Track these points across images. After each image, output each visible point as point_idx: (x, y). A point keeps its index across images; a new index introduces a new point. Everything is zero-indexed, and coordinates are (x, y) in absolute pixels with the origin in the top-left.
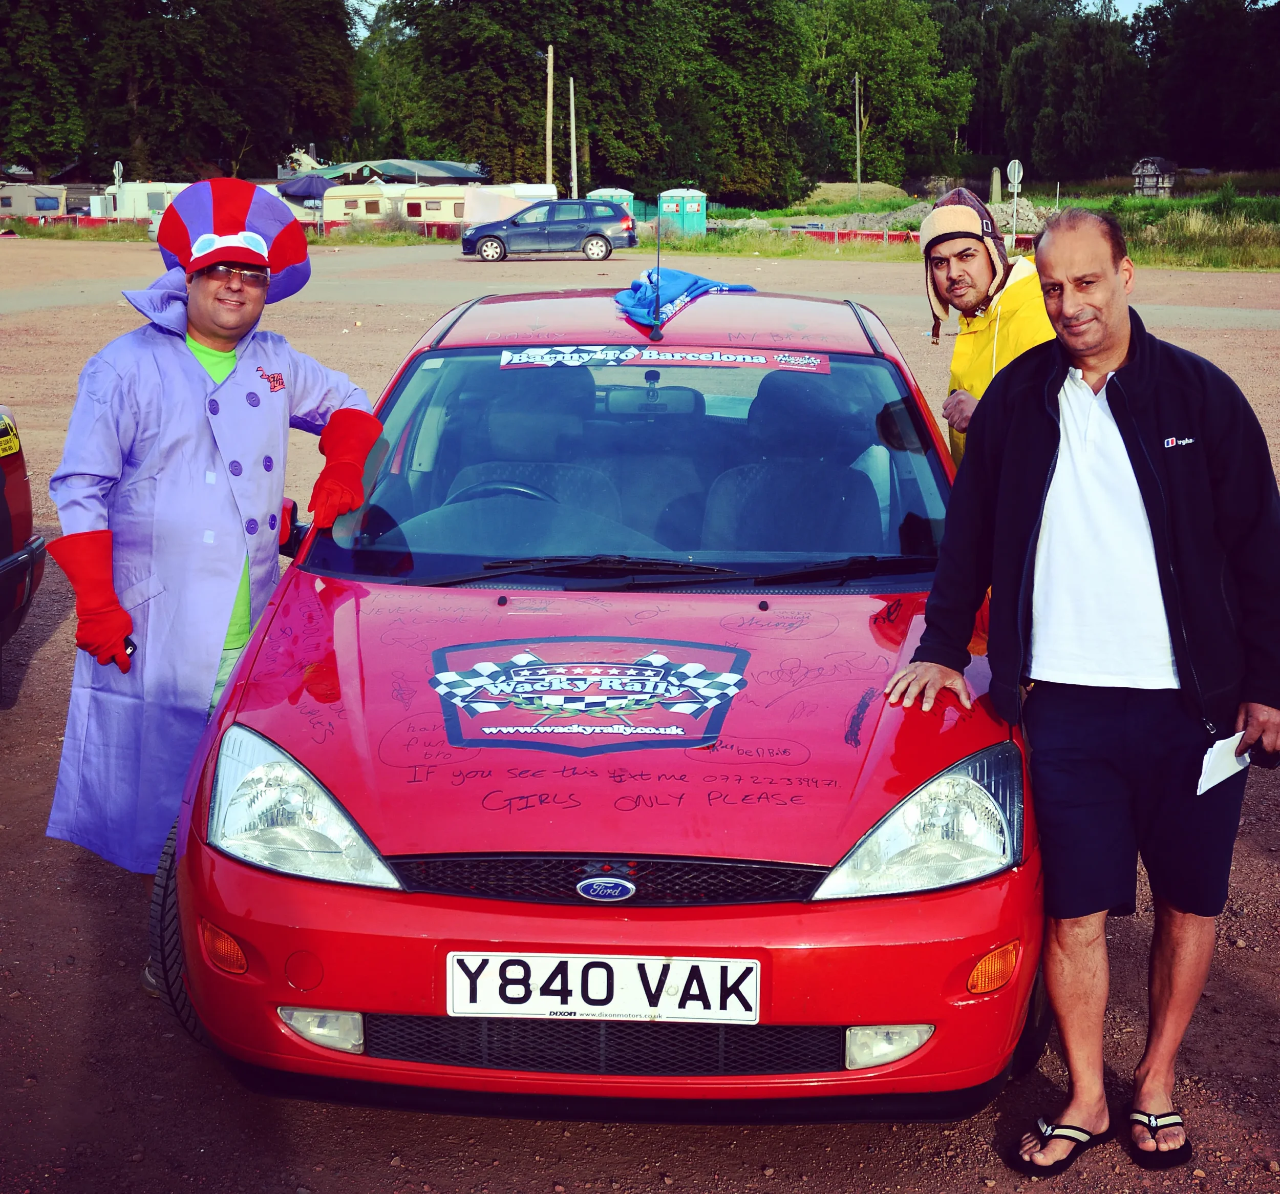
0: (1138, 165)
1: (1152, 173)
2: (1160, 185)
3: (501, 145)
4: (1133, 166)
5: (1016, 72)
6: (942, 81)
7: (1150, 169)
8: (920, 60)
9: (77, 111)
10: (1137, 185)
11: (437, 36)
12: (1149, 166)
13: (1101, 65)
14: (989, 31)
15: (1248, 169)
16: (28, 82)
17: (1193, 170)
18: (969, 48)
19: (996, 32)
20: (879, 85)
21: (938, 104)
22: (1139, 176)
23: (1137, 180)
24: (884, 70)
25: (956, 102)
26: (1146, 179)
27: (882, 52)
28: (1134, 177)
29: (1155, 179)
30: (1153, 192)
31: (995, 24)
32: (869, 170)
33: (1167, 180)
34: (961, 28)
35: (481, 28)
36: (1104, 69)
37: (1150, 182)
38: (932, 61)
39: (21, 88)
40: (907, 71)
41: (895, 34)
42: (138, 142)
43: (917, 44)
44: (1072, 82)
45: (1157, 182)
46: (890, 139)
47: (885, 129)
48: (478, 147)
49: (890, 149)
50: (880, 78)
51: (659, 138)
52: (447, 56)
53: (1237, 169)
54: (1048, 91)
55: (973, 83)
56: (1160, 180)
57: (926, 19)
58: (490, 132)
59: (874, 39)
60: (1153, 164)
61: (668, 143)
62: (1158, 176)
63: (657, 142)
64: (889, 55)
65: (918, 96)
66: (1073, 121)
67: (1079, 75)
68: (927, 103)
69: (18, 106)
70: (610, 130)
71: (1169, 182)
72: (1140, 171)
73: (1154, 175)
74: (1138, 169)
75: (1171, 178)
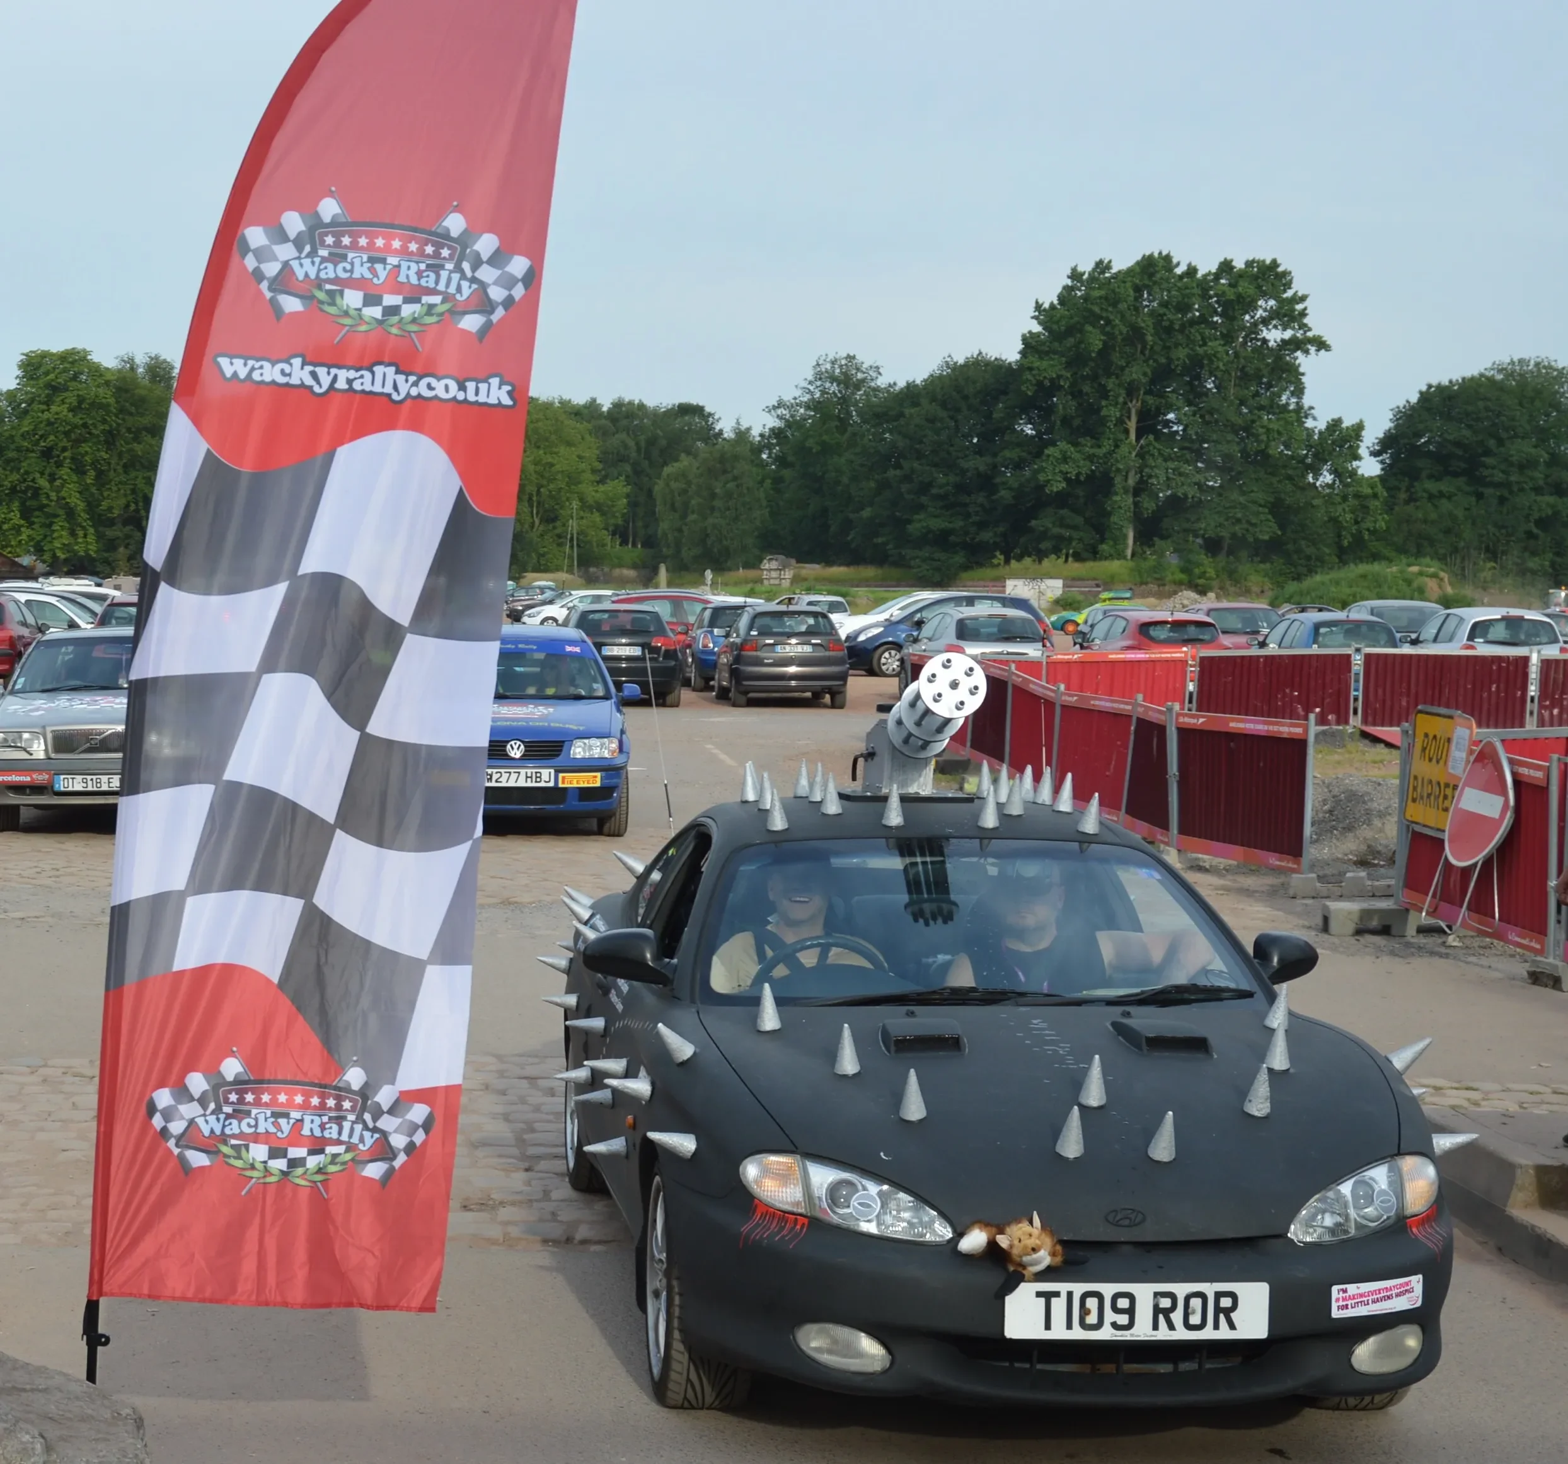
0: (765, 561)
1: (776, 567)
2: (783, 577)
4: (761, 561)
5: (668, 485)
6: (602, 488)
7: (774, 565)
8: (583, 471)
10: (766, 577)
12: (774, 562)
13: (735, 483)
14: (637, 444)
15: (848, 565)
17: (807, 566)
18: (622, 459)
19: (643, 444)
20: (550, 492)
21: (599, 507)
22: (766, 570)
23: (765, 572)
24: (555, 479)
25: (613, 506)
26: (772, 572)
27: (552, 465)
28: (763, 570)
29: (778, 573)
30: (777, 582)
31: (642, 438)
32: (543, 562)
34: (615, 441)
36: (737, 486)
37: (774, 574)
38: (594, 471)
40: (573, 479)
41: (563, 450)
43: (579, 457)
44: (713, 496)
45: (780, 574)
46: (559, 536)
47: (554, 528)
49: (560, 545)
50: (551, 486)
53: (840, 565)
54: (693, 502)
55: (628, 489)
56: (783, 573)
57: (587, 436)
59: (545, 453)
60: (776, 560)
62: (780, 570)
64: (558, 467)
65: (581, 500)
66: (714, 526)
67: (718, 491)
68: (590, 508)
71: (788, 574)
72: (767, 566)
73: (778, 569)
74: (766, 565)
75: (792, 572)
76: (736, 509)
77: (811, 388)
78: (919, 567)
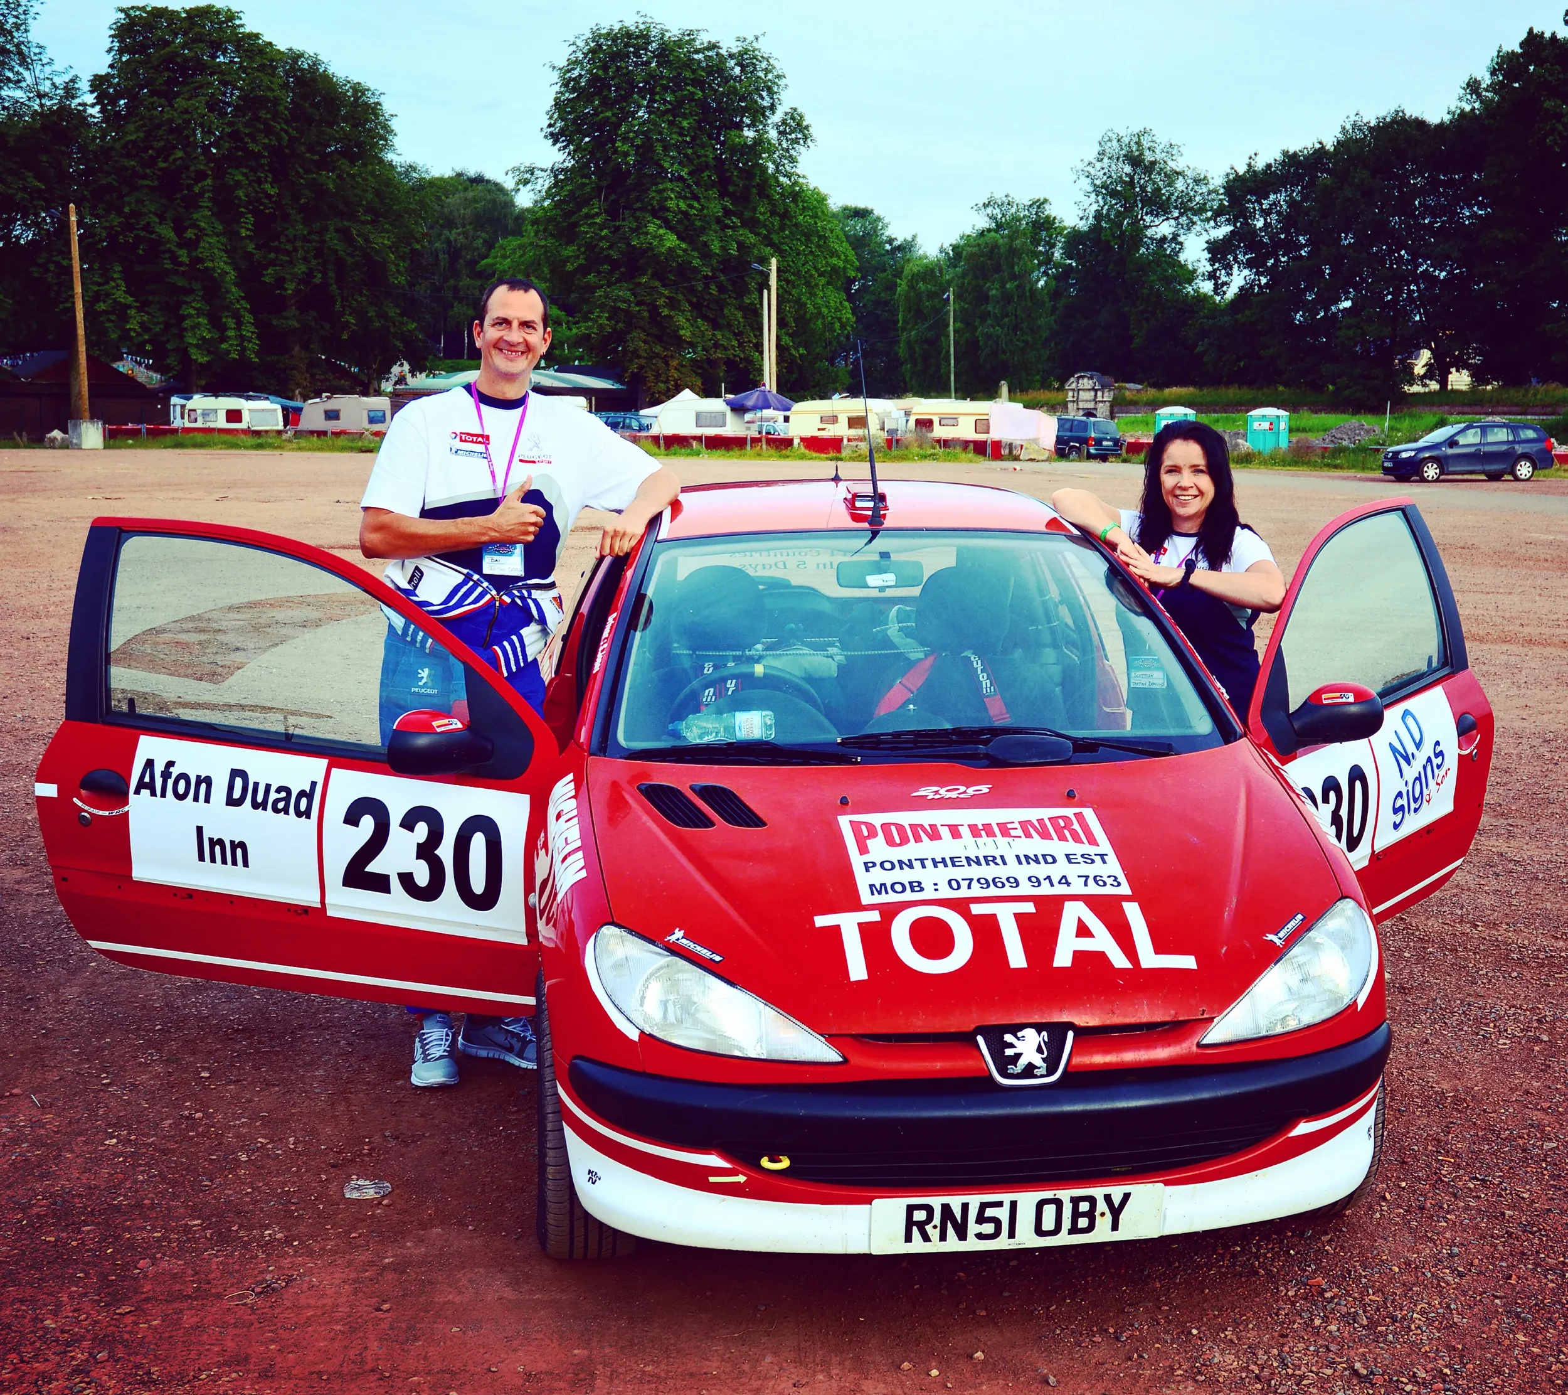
0: (1072, 379)
1: (1089, 387)
2: (1099, 398)
3: (657, 355)
4: (1068, 380)
5: (912, 286)
7: (1086, 383)
9: (248, 318)
10: (1070, 399)
11: (604, 244)
12: (1086, 380)
16: (196, 286)
17: (1128, 385)
22: (1073, 390)
23: (1070, 394)
26: (1081, 393)
28: (1068, 390)
29: (1093, 393)
33: (1106, 394)
35: (661, 238)
37: (1086, 396)
39: (189, 291)
42: (297, 349)
45: (1096, 396)
48: (639, 357)
51: (793, 352)
52: (615, 265)
56: (1099, 394)
58: (645, 342)
60: (1091, 378)
61: (801, 356)
62: (1096, 391)
63: (791, 354)
66: (989, 337)
69: (192, 312)
70: (750, 342)
71: (1108, 396)
72: (1074, 386)
73: (1093, 389)
74: (1072, 384)
75: (1112, 393)
76: (1016, 316)
77: (1092, 171)
78: (1348, 387)
